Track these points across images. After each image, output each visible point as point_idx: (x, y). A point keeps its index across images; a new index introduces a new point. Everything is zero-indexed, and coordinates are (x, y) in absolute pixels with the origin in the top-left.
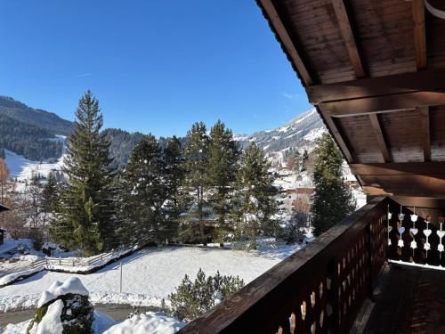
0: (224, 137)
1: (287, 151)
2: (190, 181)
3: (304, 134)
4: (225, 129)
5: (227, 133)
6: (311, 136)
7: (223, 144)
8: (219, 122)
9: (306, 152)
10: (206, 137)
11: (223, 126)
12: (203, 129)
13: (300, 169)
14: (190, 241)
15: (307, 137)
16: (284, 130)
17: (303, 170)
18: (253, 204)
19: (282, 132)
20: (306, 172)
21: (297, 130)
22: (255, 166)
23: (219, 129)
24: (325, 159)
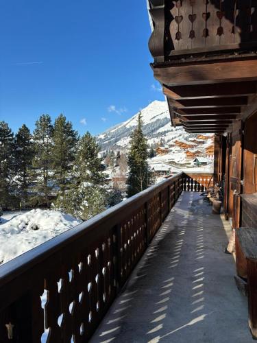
0: (65, 127)
1: (104, 153)
2: (39, 159)
3: (117, 140)
4: (66, 121)
5: (68, 124)
6: (122, 143)
7: (64, 132)
8: (61, 115)
9: (119, 153)
10: (50, 126)
11: (64, 119)
12: (49, 120)
13: (115, 165)
14: (39, 204)
15: (119, 143)
16: (102, 137)
17: (116, 166)
18: (88, 175)
19: (101, 139)
20: (118, 167)
21: (112, 138)
22: (89, 149)
23: (61, 121)
24: (136, 147)
